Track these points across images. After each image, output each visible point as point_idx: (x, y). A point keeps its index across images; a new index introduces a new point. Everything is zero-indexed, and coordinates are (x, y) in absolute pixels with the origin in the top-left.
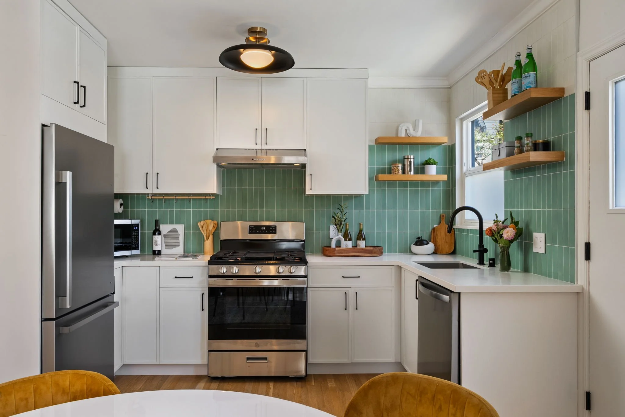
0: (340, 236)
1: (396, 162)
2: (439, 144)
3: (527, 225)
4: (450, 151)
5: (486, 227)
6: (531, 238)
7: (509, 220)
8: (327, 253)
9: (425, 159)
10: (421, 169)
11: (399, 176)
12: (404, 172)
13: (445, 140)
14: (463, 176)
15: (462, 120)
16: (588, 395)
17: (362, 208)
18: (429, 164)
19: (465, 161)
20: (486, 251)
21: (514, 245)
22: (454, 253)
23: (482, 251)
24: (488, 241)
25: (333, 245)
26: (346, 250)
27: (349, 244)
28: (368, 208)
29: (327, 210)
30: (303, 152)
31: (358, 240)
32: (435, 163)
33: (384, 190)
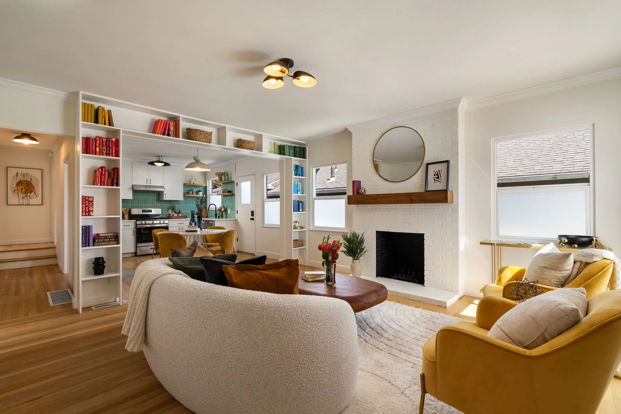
0: (174, 213)
1: (191, 190)
2: (202, 186)
3: (227, 208)
4: (205, 188)
5: (217, 209)
6: (227, 211)
7: (223, 207)
8: (170, 218)
9: (198, 190)
10: (197, 193)
11: (191, 195)
12: (192, 194)
13: (204, 185)
14: (210, 195)
15: (209, 180)
16: (237, 238)
17: (179, 204)
18: (200, 192)
19: (210, 191)
20: (217, 214)
21: (224, 212)
22: (207, 217)
23: (216, 214)
24: (218, 212)
25: (172, 215)
26: (176, 217)
27: (176, 215)
28: (181, 204)
29: (168, 205)
30: (163, 187)
31: (179, 213)
32: (201, 191)
33: (186, 199)
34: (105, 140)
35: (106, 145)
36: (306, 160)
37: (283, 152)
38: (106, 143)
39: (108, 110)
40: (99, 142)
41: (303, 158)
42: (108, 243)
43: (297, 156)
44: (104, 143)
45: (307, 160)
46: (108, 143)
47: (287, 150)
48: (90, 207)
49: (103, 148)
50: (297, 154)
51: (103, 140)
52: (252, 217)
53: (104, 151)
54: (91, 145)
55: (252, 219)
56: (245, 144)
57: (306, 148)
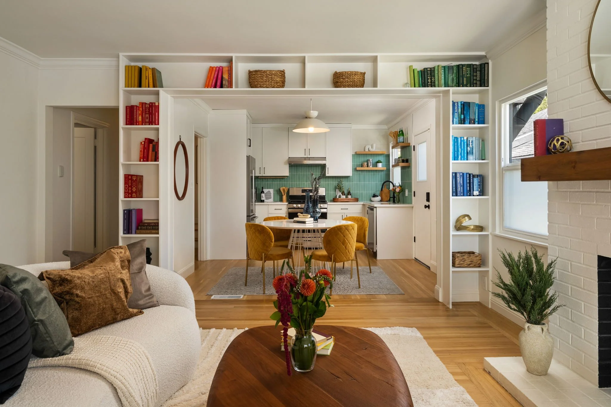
0: (340, 194)
1: (364, 162)
2: (383, 154)
3: (405, 187)
4: (388, 157)
6: (405, 192)
7: (401, 185)
8: (335, 201)
9: (377, 160)
10: (375, 165)
11: (366, 168)
12: (368, 166)
13: (385, 152)
17: (350, 181)
18: (378, 163)
21: (401, 194)
22: (389, 200)
23: (394, 197)
25: (338, 197)
26: (343, 199)
27: (344, 197)
28: (352, 182)
29: (335, 183)
30: (325, 159)
31: (348, 194)
32: (381, 162)
33: (360, 174)
34: (148, 105)
35: (149, 112)
36: (488, 90)
37: (429, 81)
38: (149, 110)
39: (152, 68)
40: (142, 109)
41: (481, 86)
42: (149, 232)
43: (465, 83)
44: (147, 109)
45: (490, 88)
46: (151, 108)
47: (441, 76)
48: (133, 188)
49: (146, 116)
50: (465, 79)
51: (146, 106)
52: (427, 204)
53: (147, 119)
54: (135, 115)
55: (428, 207)
56: (342, 80)
57: (488, 63)
